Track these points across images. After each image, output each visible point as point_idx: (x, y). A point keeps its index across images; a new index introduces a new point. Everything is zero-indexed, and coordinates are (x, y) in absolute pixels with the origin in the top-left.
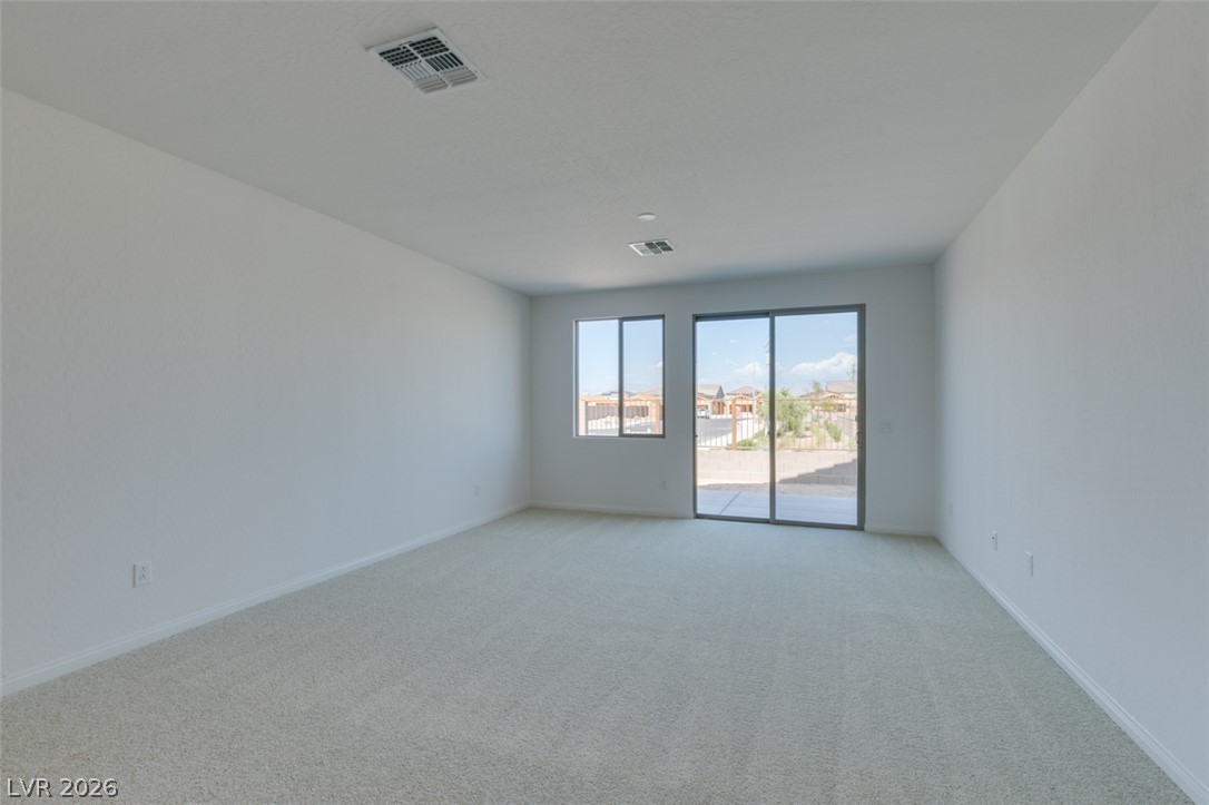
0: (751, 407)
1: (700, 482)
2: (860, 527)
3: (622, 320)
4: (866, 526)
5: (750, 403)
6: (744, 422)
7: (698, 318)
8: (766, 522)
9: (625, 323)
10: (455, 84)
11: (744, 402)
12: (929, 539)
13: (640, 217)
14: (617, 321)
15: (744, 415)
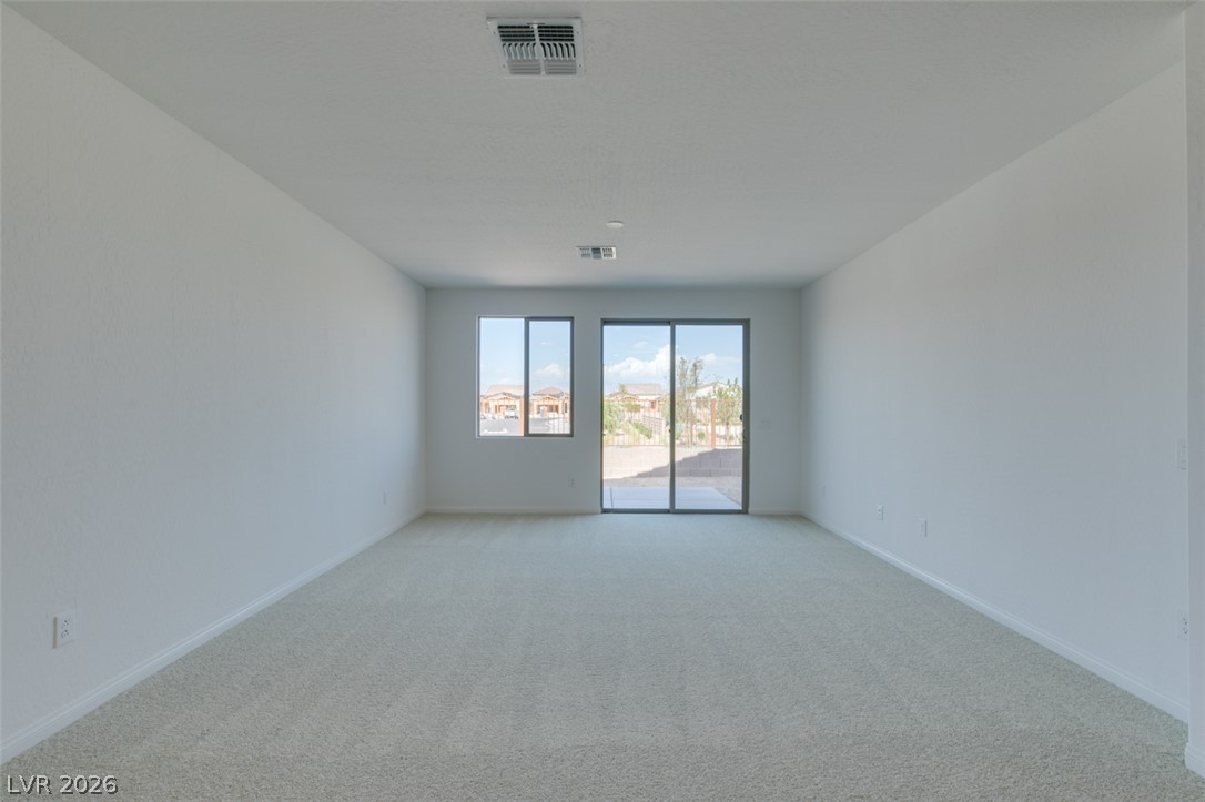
0: (557, 407)
1: (605, 478)
2: (745, 511)
3: (528, 320)
4: (750, 510)
5: (556, 403)
6: (556, 421)
7: (606, 322)
8: (667, 512)
9: (531, 323)
10: (550, 72)
11: (551, 403)
12: (798, 516)
13: (608, 224)
14: (523, 320)
15: (551, 415)
